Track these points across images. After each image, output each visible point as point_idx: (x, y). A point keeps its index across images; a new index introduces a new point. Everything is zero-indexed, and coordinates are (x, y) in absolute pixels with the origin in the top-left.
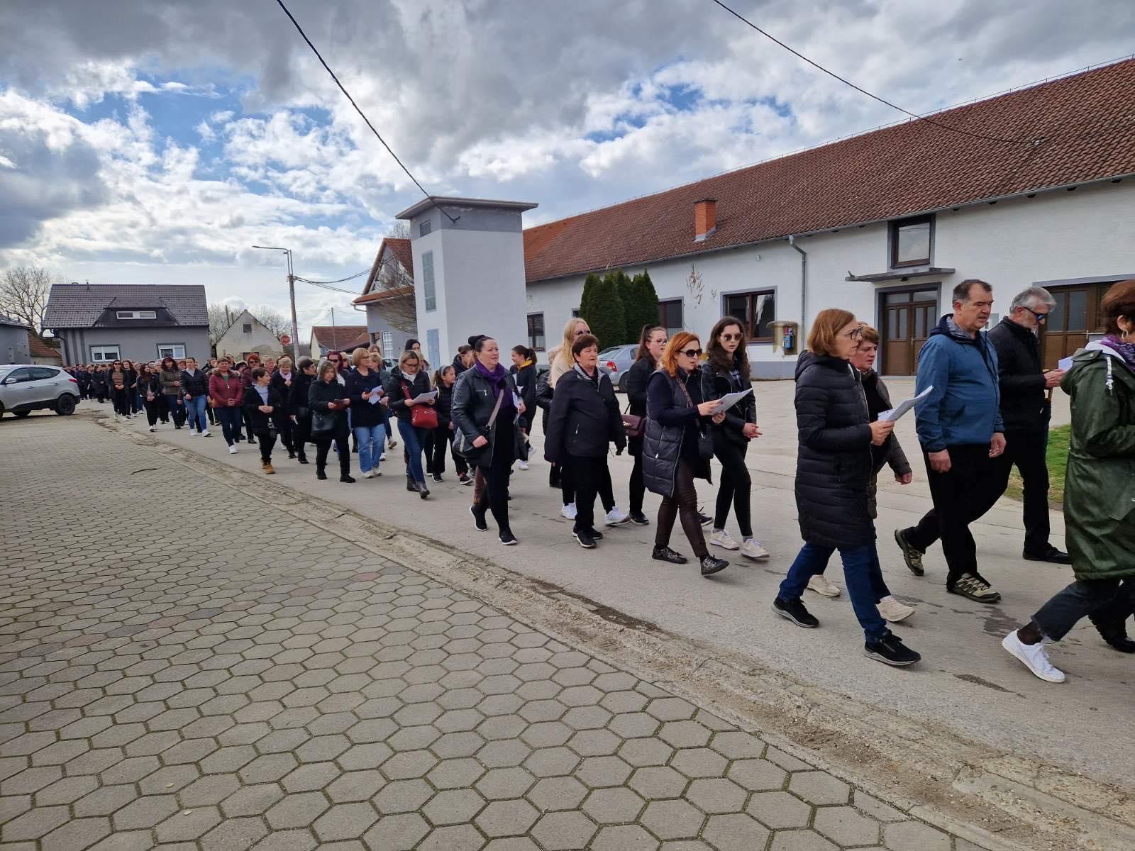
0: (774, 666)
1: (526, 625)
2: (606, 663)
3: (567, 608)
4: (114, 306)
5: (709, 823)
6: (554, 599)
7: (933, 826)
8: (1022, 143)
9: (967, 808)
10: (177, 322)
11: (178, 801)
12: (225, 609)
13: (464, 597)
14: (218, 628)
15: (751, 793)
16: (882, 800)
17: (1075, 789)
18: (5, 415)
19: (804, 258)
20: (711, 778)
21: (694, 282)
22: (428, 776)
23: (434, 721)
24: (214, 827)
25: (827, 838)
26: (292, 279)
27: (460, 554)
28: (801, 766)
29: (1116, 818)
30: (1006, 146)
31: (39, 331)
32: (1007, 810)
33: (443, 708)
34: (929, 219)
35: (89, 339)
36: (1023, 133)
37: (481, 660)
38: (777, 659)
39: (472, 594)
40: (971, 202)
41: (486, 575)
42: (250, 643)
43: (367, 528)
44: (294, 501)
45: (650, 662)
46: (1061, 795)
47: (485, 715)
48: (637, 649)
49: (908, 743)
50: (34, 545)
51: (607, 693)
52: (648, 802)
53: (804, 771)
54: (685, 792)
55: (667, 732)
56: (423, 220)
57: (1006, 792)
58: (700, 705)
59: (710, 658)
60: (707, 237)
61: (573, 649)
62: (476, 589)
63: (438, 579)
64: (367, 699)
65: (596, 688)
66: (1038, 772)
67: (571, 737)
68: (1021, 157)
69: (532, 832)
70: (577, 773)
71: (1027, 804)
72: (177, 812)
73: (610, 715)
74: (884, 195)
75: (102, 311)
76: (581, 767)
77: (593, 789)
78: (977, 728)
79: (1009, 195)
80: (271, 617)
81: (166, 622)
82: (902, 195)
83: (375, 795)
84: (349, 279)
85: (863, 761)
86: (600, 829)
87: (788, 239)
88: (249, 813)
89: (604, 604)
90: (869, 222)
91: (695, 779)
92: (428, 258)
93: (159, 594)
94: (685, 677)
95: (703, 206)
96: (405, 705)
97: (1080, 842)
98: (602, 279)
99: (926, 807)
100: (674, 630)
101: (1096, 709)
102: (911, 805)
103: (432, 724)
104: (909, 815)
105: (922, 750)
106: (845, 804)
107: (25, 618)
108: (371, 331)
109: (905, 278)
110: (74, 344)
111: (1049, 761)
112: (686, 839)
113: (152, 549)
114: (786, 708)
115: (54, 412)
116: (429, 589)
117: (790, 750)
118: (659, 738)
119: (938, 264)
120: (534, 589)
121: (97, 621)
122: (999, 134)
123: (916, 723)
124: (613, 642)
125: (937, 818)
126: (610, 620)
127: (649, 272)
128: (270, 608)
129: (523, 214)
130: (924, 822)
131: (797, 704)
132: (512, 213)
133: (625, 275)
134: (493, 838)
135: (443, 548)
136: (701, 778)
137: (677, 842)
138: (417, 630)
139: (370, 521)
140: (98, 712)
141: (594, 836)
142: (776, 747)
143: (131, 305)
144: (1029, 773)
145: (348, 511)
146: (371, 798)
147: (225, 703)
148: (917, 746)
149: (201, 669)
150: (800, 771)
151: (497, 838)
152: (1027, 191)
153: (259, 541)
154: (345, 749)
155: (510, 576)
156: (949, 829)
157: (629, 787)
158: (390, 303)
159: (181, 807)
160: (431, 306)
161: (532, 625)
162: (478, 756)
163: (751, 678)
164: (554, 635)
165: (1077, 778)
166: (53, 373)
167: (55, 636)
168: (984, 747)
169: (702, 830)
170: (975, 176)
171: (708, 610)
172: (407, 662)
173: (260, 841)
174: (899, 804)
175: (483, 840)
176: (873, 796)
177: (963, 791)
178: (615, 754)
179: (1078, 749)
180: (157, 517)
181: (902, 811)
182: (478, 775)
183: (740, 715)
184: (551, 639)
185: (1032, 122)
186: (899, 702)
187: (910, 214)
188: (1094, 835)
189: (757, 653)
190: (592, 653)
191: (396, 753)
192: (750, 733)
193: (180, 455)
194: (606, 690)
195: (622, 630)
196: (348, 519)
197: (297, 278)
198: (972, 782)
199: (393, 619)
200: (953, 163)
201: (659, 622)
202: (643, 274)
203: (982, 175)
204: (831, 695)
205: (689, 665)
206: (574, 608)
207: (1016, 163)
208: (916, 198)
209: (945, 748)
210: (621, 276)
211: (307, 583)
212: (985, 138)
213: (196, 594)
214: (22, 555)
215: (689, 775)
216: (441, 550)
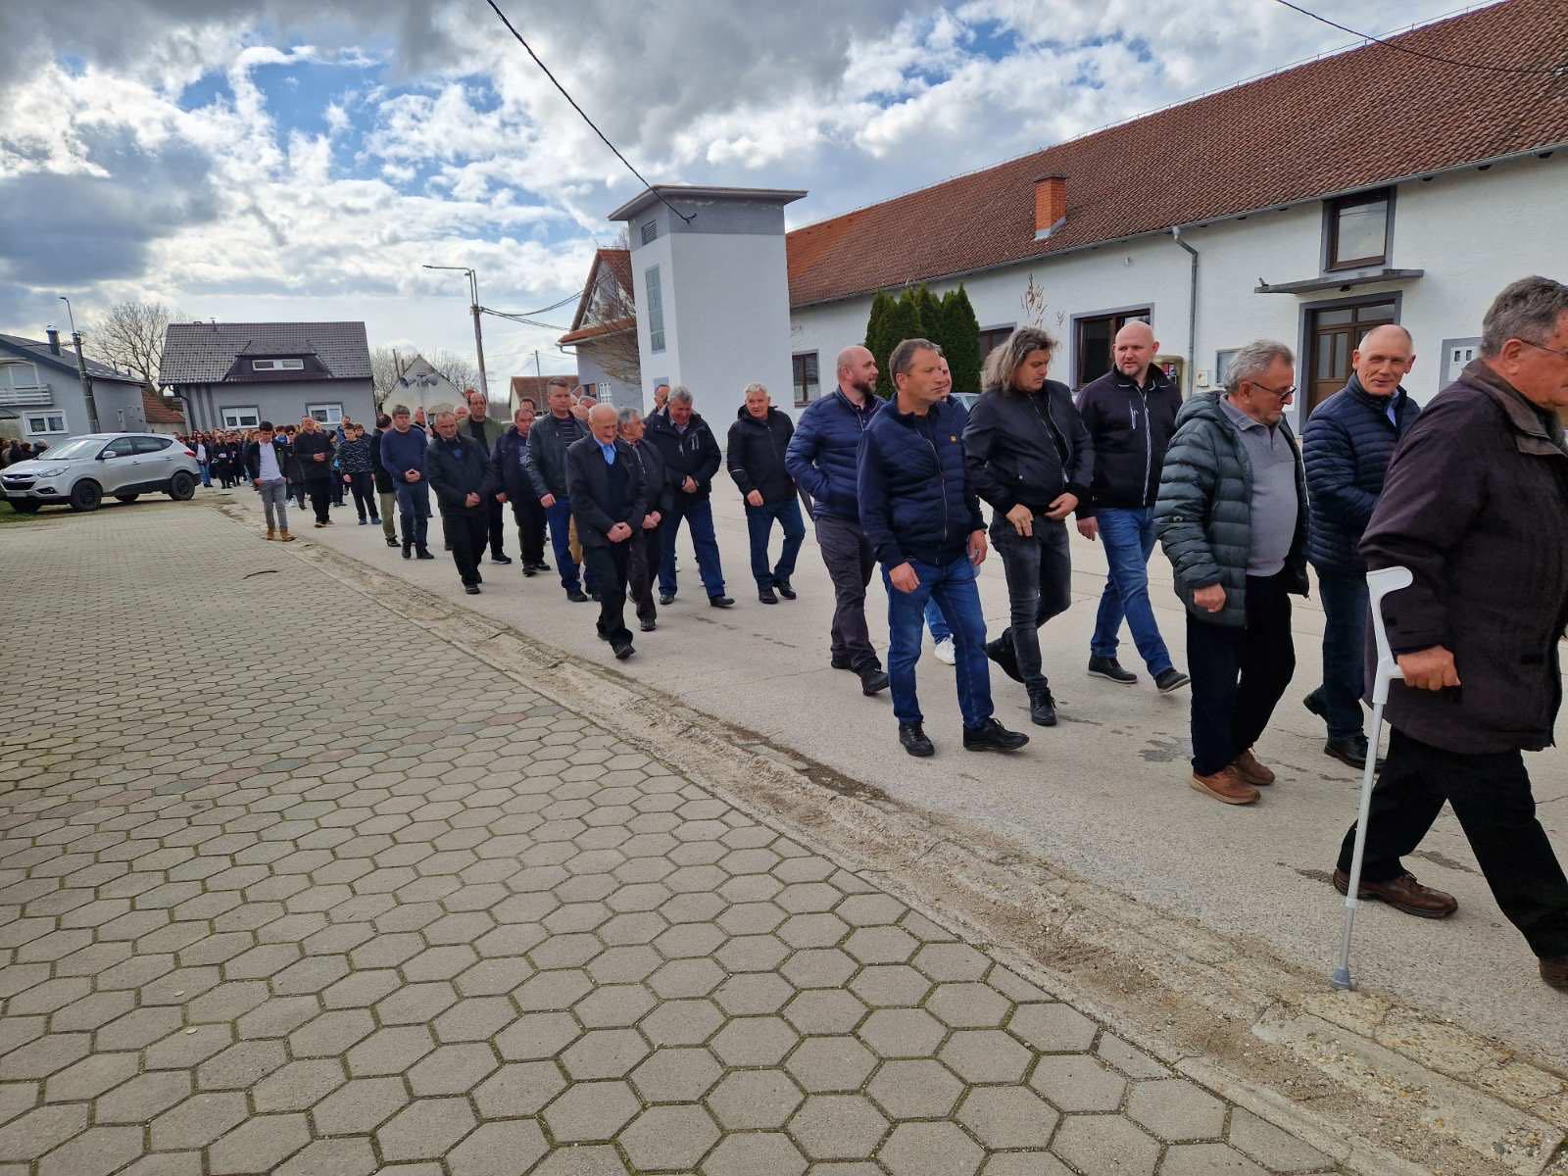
0: (1036, 852)
1: (704, 789)
2: (799, 844)
3: (766, 766)
4: (249, 352)
5: (882, 1071)
6: (751, 752)
7: (1205, 1088)
8: (1536, 72)
9: (1266, 1063)
10: (330, 373)
11: (185, 1015)
12: (313, 759)
13: (630, 749)
14: (297, 785)
15: (951, 1031)
16: (1139, 1048)
17: (1437, 1045)
18: (105, 500)
19: (1195, 261)
20: (901, 1007)
21: (1032, 300)
22: (515, 993)
23: (544, 917)
24: (220, 1051)
25: (1045, 1100)
26: (477, 311)
27: (642, 689)
28: (1033, 994)
29: (1487, 1089)
30: (1512, 78)
31: (157, 388)
32: (1325, 1069)
33: (560, 901)
34: (1385, 195)
35: (220, 398)
36: (1540, 57)
37: (629, 835)
38: (1042, 843)
39: (641, 745)
40: (1451, 167)
41: (668, 718)
42: (332, 805)
43: (527, 653)
44: (443, 615)
45: (862, 843)
46: (1412, 1050)
47: (614, 911)
48: (850, 825)
49: (1199, 966)
50: (97, 672)
51: (788, 885)
52: (802, 1039)
53: (1038, 1002)
54: (858, 1026)
55: (857, 944)
56: (646, 220)
57: (1328, 1042)
58: (914, 904)
59: (948, 840)
60: (1053, 233)
61: (758, 823)
62: (651, 738)
63: (602, 723)
64: (464, 884)
65: (776, 877)
66: (1385, 1016)
67: (722, 945)
68: (1534, 94)
69: (634, 1076)
70: (717, 995)
71: (1356, 1063)
72: (180, 1029)
73: (784, 916)
74: (1319, 160)
75: (234, 360)
76: (725, 986)
77: (733, 1017)
78: (1311, 949)
79: (1510, 155)
80: (367, 771)
81: (232, 775)
82: (1347, 160)
83: (437, 1016)
84: (551, 308)
85: (1129, 991)
86: (728, 1073)
87: (1171, 233)
88: (269, 1035)
89: (819, 761)
90: (1294, 202)
91: (878, 1008)
92: (653, 276)
93: (234, 738)
94: (905, 864)
95: (1047, 186)
96: (512, 894)
97: (1423, 1120)
98: (897, 301)
99: (1205, 1060)
100: (908, 800)
101: (1500, 926)
102: (1181, 1056)
103: (540, 922)
104: (1173, 1070)
105: (1219, 978)
106: (1085, 1051)
107: (59, 768)
108: (583, 382)
109: (1346, 286)
110: (200, 405)
111: (1409, 1001)
112: (844, 1092)
113: (242, 678)
114: (1037, 912)
115: (167, 497)
116: (586, 736)
117: (1024, 971)
118: (843, 951)
119: (1398, 263)
120: (729, 738)
121: (148, 772)
122: (1501, 61)
123: (1221, 938)
124: (818, 814)
125: (1215, 1076)
126: (823, 784)
127: (965, 288)
128: (370, 759)
129: (788, 208)
130: (1194, 1082)
131: (1054, 906)
132: (771, 206)
133: (931, 293)
134: (578, 1081)
135: (620, 681)
136: (887, 1007)
137: (828, 1097)
138: (554, 793)
139: (535, 643)
140: (114, 894)
141: (716, 1084)
142: (1006, 967)
143: (270, 352)
144: (1371, 1018)
145: (508, 630)
146: (431, 1020)
147: (280, 886)
148: (1212, 972)
149: (260, 840)
150: (1032, 1003)
151: (584, 1081)
152: (1538, 148)
153: (382, 668)
154: (415, 952)
155: (699, 721)
156: (1229, 1093)
157: (782, 1017)
158: (604, 341)
159: (186, 1023)
160: (658, 345)
161: (710, 789)
162: (589, 968)
163: (996, 868)
164: (736, 803)
165: (1442, 1028)
166: (164, 444)
167: (91, 792)
168: (1314, 977)
169: (868, 1081)
170: (1459, 127)
171: (961, 772)
172: (530, 836)
173: (273, 1072)
174: (1163, 1055)
175: (564, 1084)
176: (1127, 1041)
177: (1266, 1039)
178: (776, 970)
179: (1457, 984)
180: (260, 636)
181: (1166, 1064)
182: (582, 993)
183: (968, 920)
184: (733, 808)
185: (1554, 39)
186: (1205, 908)
187: (1358, 188)
188: (1447, 1112)
189: (1017, 833)
190: (783, 828)
191: (482, 959)
192: (973, 946)
193: (312, 553)
194: (788, 881)
195: (833, 798)
196: (507, 642)
197: (483, 309)
198: (1281, 1026)
199: (527, 777)
200: (1427, 107)
201: (890, 786)
202: (956, 291)
203: (1470, 124)
204: (1107, 895)
205: (916, 848)
206: (775, 766)
207: (1526, 104)
208: (1368, 162)
209: (1252, 974)
210: (925, 296)
211: (428, 726)
212: (1479, 67)
213: (283, 739)
214: (78, 685)
215: (871, 1003)
216: (617, 683)
